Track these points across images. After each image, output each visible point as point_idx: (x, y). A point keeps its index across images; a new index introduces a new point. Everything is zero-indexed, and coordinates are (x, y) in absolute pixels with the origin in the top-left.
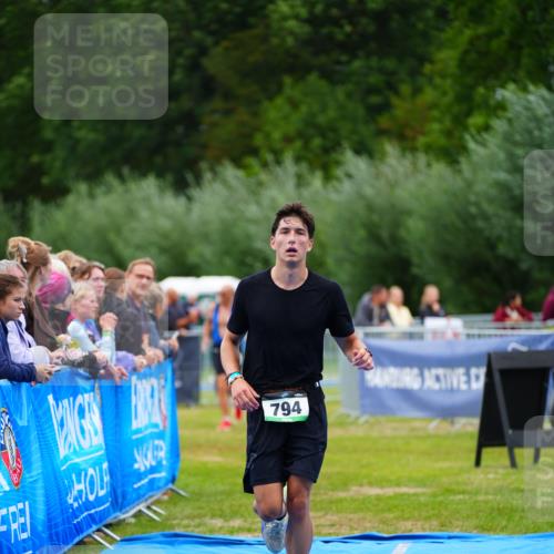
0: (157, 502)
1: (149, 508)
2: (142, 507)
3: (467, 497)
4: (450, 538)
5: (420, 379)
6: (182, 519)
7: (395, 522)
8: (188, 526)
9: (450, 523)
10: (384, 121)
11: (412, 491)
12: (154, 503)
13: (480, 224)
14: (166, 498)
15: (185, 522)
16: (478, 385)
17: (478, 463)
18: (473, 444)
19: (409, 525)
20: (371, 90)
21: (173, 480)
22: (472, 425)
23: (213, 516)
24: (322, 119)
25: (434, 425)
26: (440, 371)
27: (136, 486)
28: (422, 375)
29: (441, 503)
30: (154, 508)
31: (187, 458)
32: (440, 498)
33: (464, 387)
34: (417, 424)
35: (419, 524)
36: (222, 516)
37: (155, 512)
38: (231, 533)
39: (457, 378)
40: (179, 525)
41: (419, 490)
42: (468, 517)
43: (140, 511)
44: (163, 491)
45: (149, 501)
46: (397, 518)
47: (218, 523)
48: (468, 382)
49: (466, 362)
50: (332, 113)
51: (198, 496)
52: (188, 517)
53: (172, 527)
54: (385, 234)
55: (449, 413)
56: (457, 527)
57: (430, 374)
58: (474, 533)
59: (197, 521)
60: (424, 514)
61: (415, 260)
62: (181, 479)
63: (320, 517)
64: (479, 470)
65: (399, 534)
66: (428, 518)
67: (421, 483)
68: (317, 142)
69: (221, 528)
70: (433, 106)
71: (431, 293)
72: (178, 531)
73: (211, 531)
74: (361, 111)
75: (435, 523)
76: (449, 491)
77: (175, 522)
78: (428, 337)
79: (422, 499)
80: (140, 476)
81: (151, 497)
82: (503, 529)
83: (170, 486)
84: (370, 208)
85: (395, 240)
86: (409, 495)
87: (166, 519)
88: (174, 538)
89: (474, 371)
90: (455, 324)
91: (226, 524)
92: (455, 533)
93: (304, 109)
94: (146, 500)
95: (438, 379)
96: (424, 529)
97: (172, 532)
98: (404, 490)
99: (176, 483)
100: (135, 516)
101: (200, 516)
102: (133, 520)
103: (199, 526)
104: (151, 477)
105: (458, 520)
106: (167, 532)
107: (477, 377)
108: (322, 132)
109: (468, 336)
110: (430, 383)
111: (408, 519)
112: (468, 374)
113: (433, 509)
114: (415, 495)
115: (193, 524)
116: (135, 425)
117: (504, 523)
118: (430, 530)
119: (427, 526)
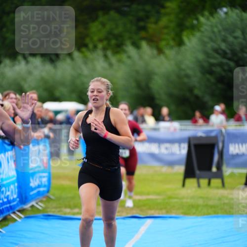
0: (41, 201)
1: (37, 203)
2: (34, 203)
3: (178, 200)
4: (170, 217)
5: (158, 149)
7: (146, 211)
8: (54, 212)
9: (171, 211)
10: (143, 34)
11: (154, 197)
12: (39, 201)
13: (186, 80)
14: (44, 199)
15: (53, 210)
16: (184, 152)
17: (184, 185)
18: (181, 177)
19: (152, 212)
20: (140, 19)
21: (48, 191)
22: (181, 169)
23: (66, 207)
24: (116, 32)
25: (165, 169)
26: (168, 145)
27: (31, 194)
28: (159, 147)
29: (167, 203)
30: (40, 204)
31: (54, 182)
32: (167, 201)
33: (178, 152)
34: (157, 169)
35: (157, 211)
36: (70, 207)
37: (40, 206)
38: (74, 214)
40: (50, 212)
41: (158, 197)
42: (179, 209)
43: (33, 205)
44: (43, 196)
47: (68, 210)
48: (180, 150)
49: (179, 141)
51: (59, 199)
53: (47, 212)
54: (143, 84)
55: (171, 164)
56: (174, 213)
58: (181, 216)
59: (58, 210)
60: (159, 207)
61: (157, 96)
62: (52, 191)
64: (184, 189)
65: (148, 215)
66: (161, 209)
67: (159, 194)
68: (113, 42)
69: (69, 213)
70: (166, 27)
72: (50, 214)
73: (65, 214)
74: (134, 28)
75: (164, 211)
76: (170, 198)
77: (49, 210)
78: (162, 130)
79: (159, 201)
80: (32, 189)
81: (38, 199)
82: (194, 214)
83: (47, 194)
84: (137, 72)
85: (148, 87)
86: (153, 200)
87: (44, 209)
88: (48, 217)
89: (182, 145)
90: (176, 125)
91: (71, 211)
92: (173, 215)
93: (108, 27)
94: (36, 200)
95: (167, 148)
96: (159, 214)
97: (47, 214)
98: (151, 197)
99: (50, 193)
100: (31, 207)
101: (60, 207)
102: (30, 209)
103: (59, 212)
104: (38, 190)
105: (174, 210)
106: (45, 214)
107: (184, 148)
108: (118, 37)
109: (181, 130)
110: (163, 150)
111: (152, 209)
112: (180, 146)
113: (163, 205)
114: (156, 199)
115: (56, 211)
117: (194, 211)
118: (162, 214)
119: (160, 212)
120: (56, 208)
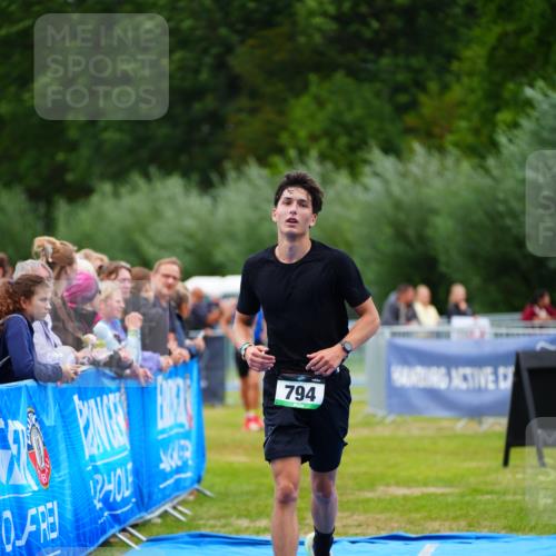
0: (183, 503)
1: (174, 508)
2: (168, 507)
3: (495, 497)
4: (478, 538)
5: (447, 379)
6: (208, 520)
7: (422, 522)
8: (213, 527)
9: (478, 523)
10: (410, 119)
11: (439, 491)
12: (179, 504)
13: (509, 222)
14: (191, 498)
15: (212, 522)
16: (506, 385)
17: (506, 462)
18: (501, 443)
19: (436, 525)
20: (399, 89)
21: (199, 480)
22: (500, 424)
23: (239, 516)
24: (349, 117)
25: (461, 425)
26: (468, 371)
27: (161, 486)
28: (449, 374)
29: (468, 503)
30: (180, 508)
31: (213, 458)
32: (468, 498)
33: (491, 386)
34: (445, 424)
35: (447, 524)
36: (248, 515)
37: (181, 512)
38: (258, 533)
39: (485, 378)
40: (205, 525)
41: (447, 490)
42: (496, 517)
43: (166, 512)
44: (189, 491)
45: (175, 502)
46: (425, 519)
47: (244, 523)
48: (496, 381)
49: (494, 361)
50: (358, 112)
51: (224, 496)
52: (214, 518)
53: (198, 527)
54: (411, 233)
55: (476, 413)
56: (485, 527)
57: (457, 374)
58: (503, 533)
59: (223, 521)
60: (452, 515)
61: (442, 258)
62: (207, 478)
63: (347, 518)
64: (507, 470)
65: (427, 534)
66: (455, 519)
67: (449, 483)
68: (343, 141)
69: (247, 529)
70: (462, 103)
71: (458, 292)
72: (203, 531)
73: (238, 531)
74: (388, 109)
75: (463, 523)
76: (476, 491)
77: (201, 522)
78: (454, 337)
79: (450, 499)
80: (165, 476)
81: (177, 497)
82: (532, 529)
83: (196, 486)
85: (422, 239)
86: (436, 495)
87: (193, 519)
88: (200, 538)
89: (501, 370)
90: (482, 324)
91: (252, 525)
92: (483, 534)
93: (330, 107)
94: (172, 500)
95: (465, 378)
96: (451, 530)
97: (198, 532)
98: (432, 490)
99: (203, 483)
100: (160, 516)
101: (225, 517)
102: (159, 521)
103: (224, 526)
104: (177, 477)
105: (486, 519)
106: (193, 532)
107: (505, 377)
108: (348, 130)
109: (496, 335)
110: (458, 382)
111: (435, 519)
112: (495, 373)
113: (461, 509)
114: (442, 495)
115: (219, 524)
116: (161, 425)
118: (458, 530)
119: (454, 526)
120: (218, 518)
